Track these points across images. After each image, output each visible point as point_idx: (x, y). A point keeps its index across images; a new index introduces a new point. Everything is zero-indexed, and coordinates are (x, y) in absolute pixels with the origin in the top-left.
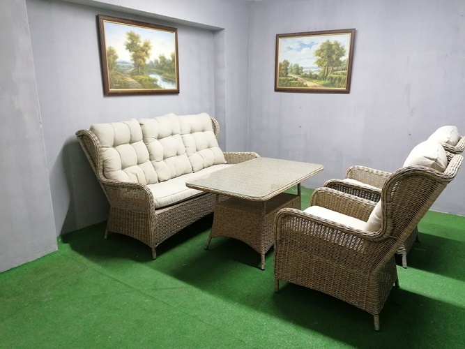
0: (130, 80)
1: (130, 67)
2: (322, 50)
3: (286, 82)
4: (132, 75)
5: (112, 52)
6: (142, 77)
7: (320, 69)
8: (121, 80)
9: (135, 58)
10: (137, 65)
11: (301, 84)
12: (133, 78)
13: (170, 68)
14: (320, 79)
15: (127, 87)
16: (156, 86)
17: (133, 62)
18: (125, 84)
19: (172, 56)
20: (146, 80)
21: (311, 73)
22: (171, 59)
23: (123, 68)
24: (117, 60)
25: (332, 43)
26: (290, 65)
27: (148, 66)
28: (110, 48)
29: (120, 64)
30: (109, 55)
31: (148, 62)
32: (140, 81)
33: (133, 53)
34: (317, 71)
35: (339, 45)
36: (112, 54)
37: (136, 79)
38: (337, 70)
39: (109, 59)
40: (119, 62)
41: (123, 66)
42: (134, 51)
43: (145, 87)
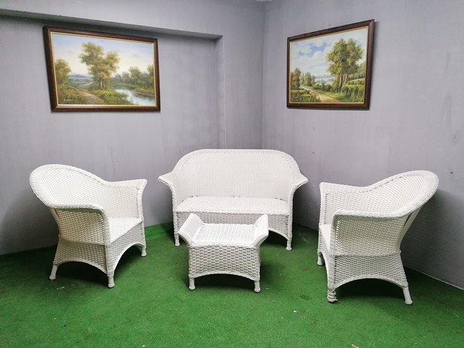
0: (87, 94)
1: (88, 81)
2: (335, 53)
3: (298, 95)
4: (90, 89)
5: (62, 65)
6: (104, 92)
7: (334, 78)
8: (74, 95)
9: (95, 71)
10: (98, 80)
11: (313, 98)
12: (91, 93)
14: (334, 92)
16: (128, 103)
17: (92, 76)
18: (80, 99)
20: (110, 95)
21: (323, 84)
22: (148, 72)
23: (77, 82)
24: (70, 74)
25: (347, 42)
26: (301, 75)
27: (113, 80)
28: (59, 61)
29: (74, 78)
30: (58, 68)
32: (102, 97)
34: (330, 80)
35: (354, 45)
36: (63, 68)
37: (96, 94)
38: (353, 79)
39: (57, 73)
40: (73, 76)
41: (78, 80)
42: (93, 64)
43: (108, 103)
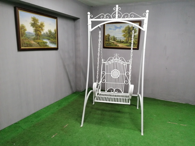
0: (33, 42)
1: (33, 36)
2: (126, 30)
3: (109, 44)
4: (34, 39)
5: (23, 27)
6: (39, 41)
7: (125, 39)
8: (28, 42)
9: (36, 31)
10: (37, 35)
11: (116, 45)
12: (35, 42)
13: (54, 37)
14: (125, 43)
15: (31, 46)
16: (46, 46)
17: (35, 33)
18: (30, 44)
19: (54, 31)
20: (41, 42)
21: (120, 40)
22: (54, 32)
23: (29, 36)
24: (26, 32)
25: (131, 27)
26: (110, 36)
27: (42, 35)
28: (22, 25)
30: (21, 29)
31: (42, 33)
32: (38, 43)
33: (35, 28)
34: (123, 39)
35: (133, 28)
36: (23, 28)
37: (36, 42)
39: (21, 31)
40: (27, 33)
41: (29, 35)
42: (35, 27)
43: (41, 46)
